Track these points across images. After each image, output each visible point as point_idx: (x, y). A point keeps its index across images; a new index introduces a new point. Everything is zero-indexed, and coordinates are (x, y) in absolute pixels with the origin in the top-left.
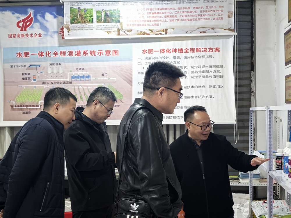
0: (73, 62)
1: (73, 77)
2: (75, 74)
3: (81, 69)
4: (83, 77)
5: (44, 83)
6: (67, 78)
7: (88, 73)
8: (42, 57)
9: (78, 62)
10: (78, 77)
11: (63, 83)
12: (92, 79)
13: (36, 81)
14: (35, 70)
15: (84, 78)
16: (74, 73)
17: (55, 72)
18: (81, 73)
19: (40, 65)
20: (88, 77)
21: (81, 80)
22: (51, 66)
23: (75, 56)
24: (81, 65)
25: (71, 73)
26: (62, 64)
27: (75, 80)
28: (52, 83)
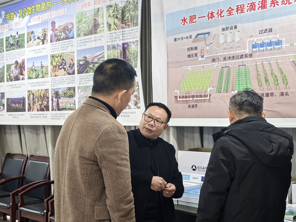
0: (254, 21)
1: (254, 46)
2: (257, 40)
3: (268, 31)
4: (270, 44)
5: (214, 60)
6: (245, 49)
7: (278, 36)
8: (212, 19)
9: (263, 20)
10: (262, 45)
11: (239, 57)
12: (284, 45)
13: (204, 59)
14: (203, 41)
15: (271, 46)
16: (255, 39)
17: (229, 40)
18: (266, 38)
19: (209, 33)
20: (279, 43)
21: (267, 50)
22: (223, 32)
23: (258, 9)
24: (266, 24)
25: (252, 39)
26: (239, 26)
27: (257, 51)
28: (225, 59)
